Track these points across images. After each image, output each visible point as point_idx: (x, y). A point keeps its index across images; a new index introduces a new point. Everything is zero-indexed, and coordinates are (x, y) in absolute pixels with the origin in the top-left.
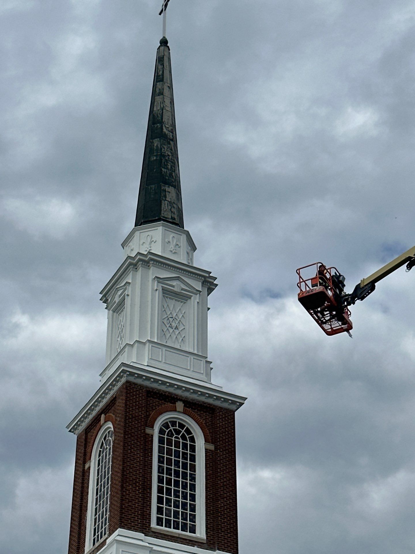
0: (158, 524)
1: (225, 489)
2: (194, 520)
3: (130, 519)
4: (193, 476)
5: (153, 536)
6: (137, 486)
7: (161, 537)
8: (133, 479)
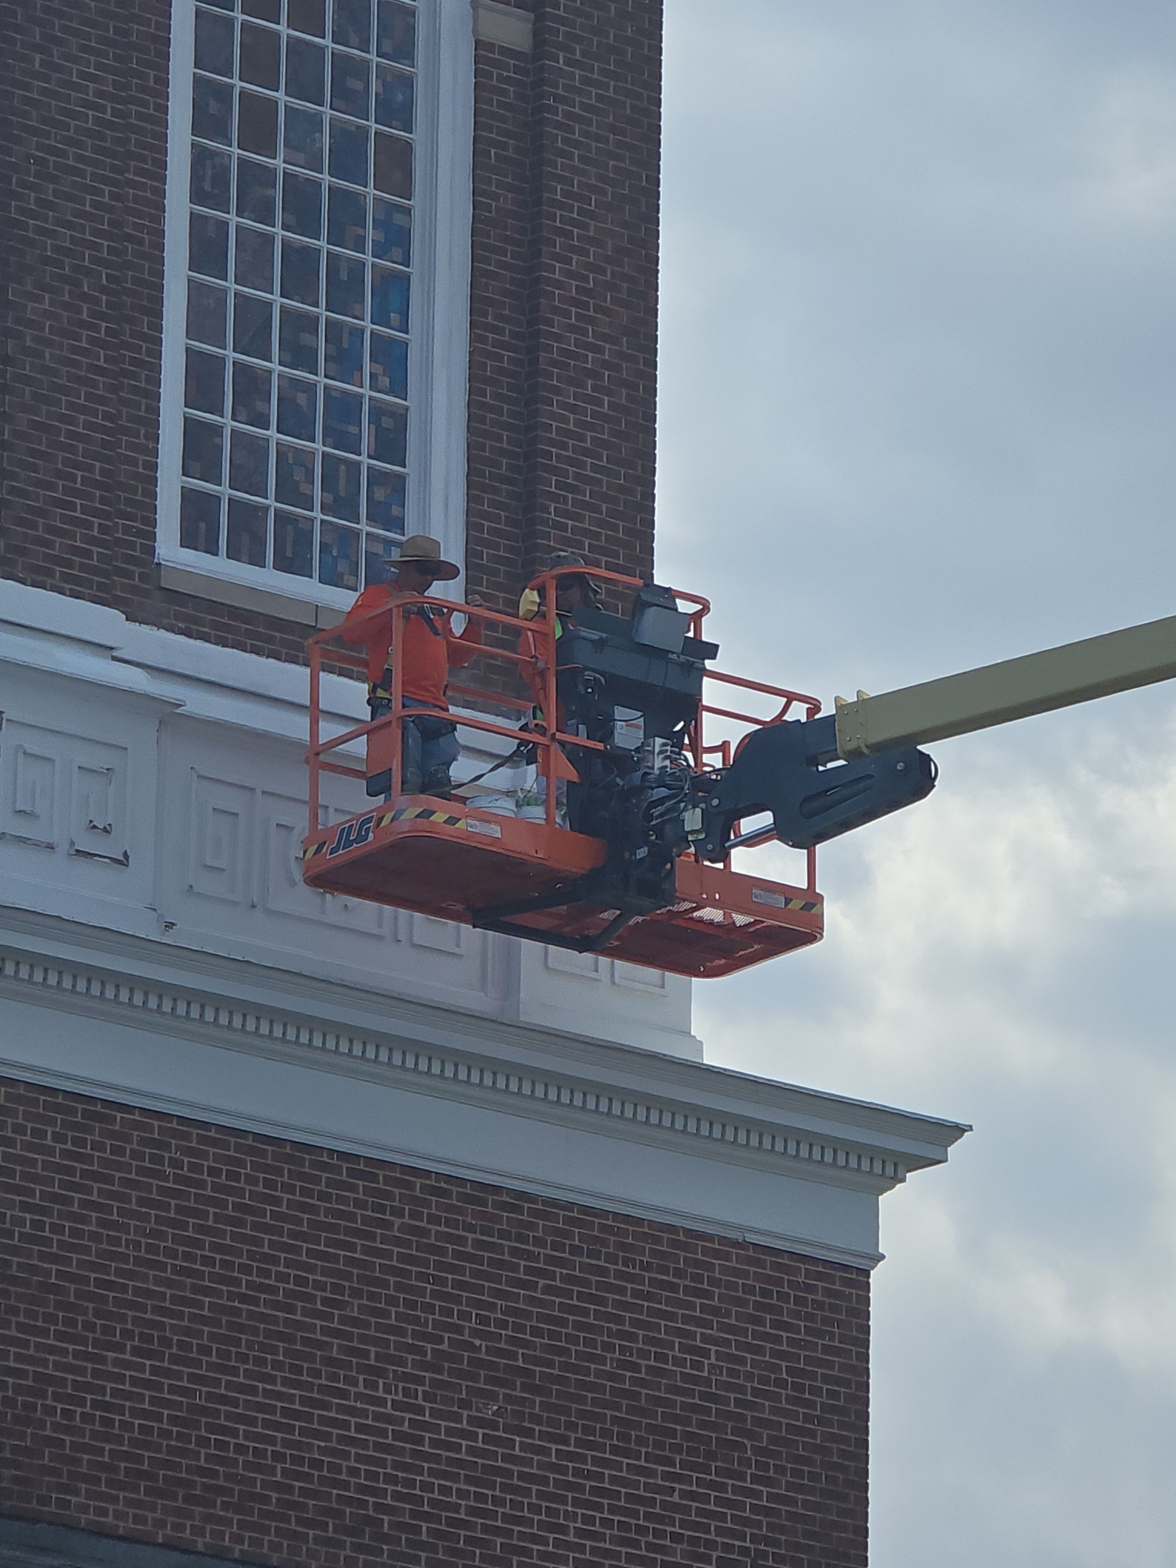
0: (188, 540)
1: (591, 320)
2: (395, 510)
3: (41, 513)
4: (398, 219)
5: (165, 621)
6: (84, 297)
7: (216, 626)
8: (57, 249)
